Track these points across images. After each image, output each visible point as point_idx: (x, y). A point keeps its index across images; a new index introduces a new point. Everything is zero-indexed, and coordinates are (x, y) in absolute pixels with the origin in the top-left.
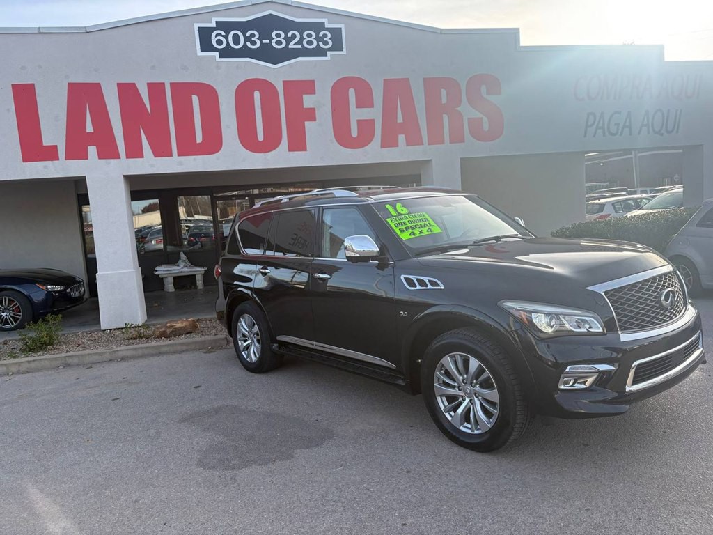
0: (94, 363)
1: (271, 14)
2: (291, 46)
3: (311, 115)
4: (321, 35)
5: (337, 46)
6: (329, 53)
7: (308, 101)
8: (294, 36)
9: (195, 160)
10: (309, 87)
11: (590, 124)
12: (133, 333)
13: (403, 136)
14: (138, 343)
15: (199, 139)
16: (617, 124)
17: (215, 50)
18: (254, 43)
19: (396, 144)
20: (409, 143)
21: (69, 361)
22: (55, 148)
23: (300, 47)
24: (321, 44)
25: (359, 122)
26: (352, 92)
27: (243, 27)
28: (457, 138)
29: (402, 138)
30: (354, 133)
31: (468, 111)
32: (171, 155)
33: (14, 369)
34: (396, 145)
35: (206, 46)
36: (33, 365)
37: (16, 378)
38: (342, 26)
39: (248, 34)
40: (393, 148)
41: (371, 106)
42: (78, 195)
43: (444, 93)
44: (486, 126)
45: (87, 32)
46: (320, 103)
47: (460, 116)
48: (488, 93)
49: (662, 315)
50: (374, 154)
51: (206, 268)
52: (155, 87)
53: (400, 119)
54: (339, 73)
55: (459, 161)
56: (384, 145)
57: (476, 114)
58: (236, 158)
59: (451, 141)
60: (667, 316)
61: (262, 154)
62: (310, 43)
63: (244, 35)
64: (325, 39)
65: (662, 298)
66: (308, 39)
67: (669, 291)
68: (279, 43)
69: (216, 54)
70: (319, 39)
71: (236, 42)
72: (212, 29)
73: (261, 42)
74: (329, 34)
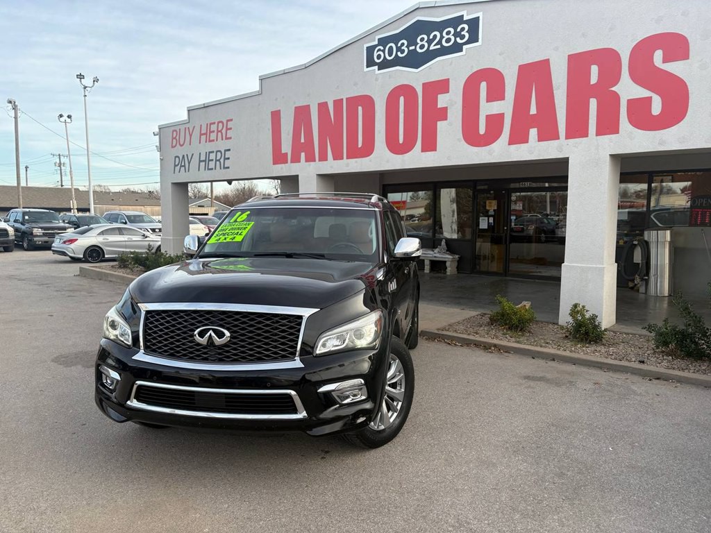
1: (418, 20)
2: (432, 48)
3: (443, 114)
4: (459, 30)
5: (474, 38)
7: (442, 101)
8: (435, 36)
9: (356, 162)
10: (442, 86)
13: (536, 129)
15: (360, 144)
17: (376, 64)
18: (403, 52)
19: (525, 140)
20: (541, 139)
22: (286, 154)
23: (439, 46)
24: (458, 40)
25: (488, 117)
26: (483, 85)
27: (395, 38)
28: (608, 126)
29: (533, 132)
30: (482, 130)
31: (627, 89)
32: (342, 158)
35: (370, 63)
38: (480, 14)
40: (522, 145)
41: (503, 99)
42: (384, 185)
43: (594, 70)
44: (656, 107)
45: (306, 67)
46: (452, 101)
47: (616, 97)
48: (665, 61)
49: (198, 350)
50: (501, 152)
51: (457, 256)
52: (338, 103)
53: (533, 111)
54: (472, 67)
55: (608, 158)
56: (512, 142)
57: (642, 93)
58: (382, 160)
59: (599, 133)
60: (207, 354)
61: (401, 156)
62: (448, 40)
63: (396, 45)
64: (462, 33)
65: (196, 333)
66: (446, 37)
67: (210, 329)
68: (422, 47)
69: (376, 67)
70: (457, 35)
71: (390, 54)
72: (375, 46)
73: (408, 49)
74: (466, 27)
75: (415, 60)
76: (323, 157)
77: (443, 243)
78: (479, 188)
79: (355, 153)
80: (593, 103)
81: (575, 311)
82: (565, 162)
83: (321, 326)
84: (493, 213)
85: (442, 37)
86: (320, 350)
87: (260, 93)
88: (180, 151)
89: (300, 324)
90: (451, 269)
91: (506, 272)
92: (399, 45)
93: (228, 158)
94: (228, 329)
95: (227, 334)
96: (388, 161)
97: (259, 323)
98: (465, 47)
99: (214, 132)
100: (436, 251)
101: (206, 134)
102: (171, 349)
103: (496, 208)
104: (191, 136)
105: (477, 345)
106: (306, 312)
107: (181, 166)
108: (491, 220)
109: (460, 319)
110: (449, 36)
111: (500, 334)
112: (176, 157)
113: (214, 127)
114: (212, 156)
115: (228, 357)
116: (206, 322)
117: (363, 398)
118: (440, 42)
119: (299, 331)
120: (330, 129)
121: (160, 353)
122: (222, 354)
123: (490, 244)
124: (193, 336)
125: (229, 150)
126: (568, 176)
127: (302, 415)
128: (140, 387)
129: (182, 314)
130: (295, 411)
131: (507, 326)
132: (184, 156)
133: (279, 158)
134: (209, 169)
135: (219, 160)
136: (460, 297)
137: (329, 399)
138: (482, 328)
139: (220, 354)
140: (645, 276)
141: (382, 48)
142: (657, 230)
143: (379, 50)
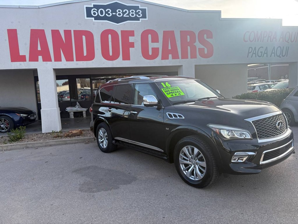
0: (39, 147)
1: (116, 2)
2: (125, 16)
3: (132, 45)
4: (137, 11)
6: (140, 19)
7: (131, 39)
8: (126, 12)
9: (83, 63)
11: (250, 52)
12: (56, 135)
14: (57, 139)
15: (85, 54)
16: (261, 52)
17: (92, 17)
18: (109, 14)
21: (28, 146)
22: (25, 56)
23: (128, 16)
24: (137, 15)
25: (153, 49)
26: (150, 36)
27: (105, 7)
28: (194, 56)
29: (170, 56)
30: (150, 53)
31: (198, 45)
32: (73, 60)
33: (5, 148)
34: (168, 59)
35: (89, 15)
36: (13, 147)
37: (6, 152)
38: (146, 8)
39: (107, 10)
40: (166, 60)
41: (158, 42)
43: (188, 37)
44: (206, 52)
45: (39, 8)
46: (136, 40)
47: (195, 47)
48: (207, 38)
50: (158, 62)
52: (67, 32)
53: (170, 48)
55: (194, 66)
56: (163, 58)
57: (202, 47)
58: (101, 62)
59: (191, 58)
61: (111, 61)
62: (133, 15)
64: (139, 13)
66: (132, 13)
68: (119, 14)
70: (136, 13)
71: (102, 13)
72: (92, 8)
73: (112, 14)
74: (141, 11)
80: (189, 47)
82: (181, 66)
96: (104, 63)
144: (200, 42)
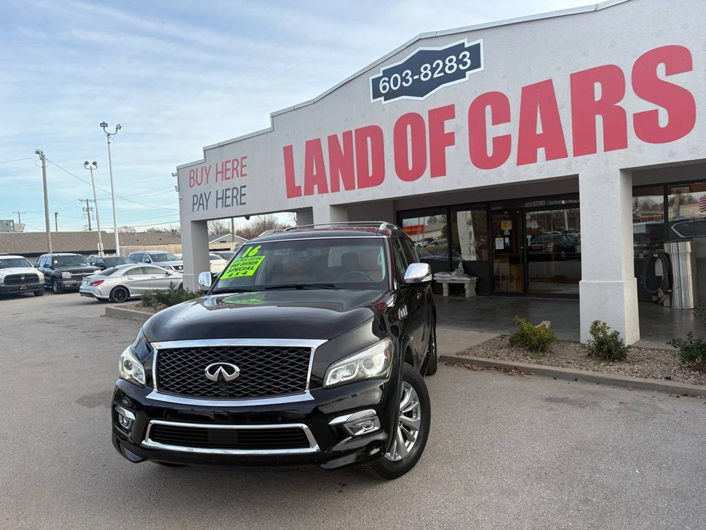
1: (421, 51)
2: (436, 76)
3: (450, 139)
4: (460, 57)
5: (476, 64)
7: (449, 126)
8: (438, 65)
9: (368, 191)
10: (449, 112)
13: (543, 148)
15: (371, 173)
17: (381, 95)
18: (407, 81)
20: (549, 157)
22: (300, 187)
23: (442, 74)
24: (461, 66)
25: (495, 140)
26: (488, 109)
27: (399, 69)
28: (616, 140)
29: (541, 152)
30: (490, 153)
31: (633, 104)
32: (354, 188)
34: (534, 160)
35: (377, 94)
38: (480, 41)
40: (530, 165)
41: (508, 120)
42: (398, 212)
43: (598, 87)
44: (663, 120)
45: (315, 102)
46: (458, 126)
48: (668, 73)
49: (209, 387)
50: (510, 173)
51: (475, 278)
52: (347, 135)
53: (539, 130)
54: (476, 92)
55: (618, 173)
56: (521, 161)
57: (647, 106)
58: (393, 187)
59: (607, 148)
60: (219, 390)
61: (411, 182)
62: (451, 68)
63: (401, 76)
64: (464, 60)
65: (206, 369)
66: (449, 64)
67: (220, 365)
68: (426, 75)
69: (382, 98)
70: (459, 62)
71: (395, 84)
72: (380, 78)
73: (413, 78)
74: (468, 54)
75: (420, 89)
76: (336, 188)
77: (460, 265)
78: (493, 209)
79: (366, 182)
80: (599, 120)
81: (596, 328)
82: (575, 179)
83: (330, 357)
84: (508, 234)
85: (445, 65)
86: (329, 382)
87: (272, 130)
88: (198, 190)
89: (309, 356)
90: (469, 291)
91: (525, 292)
92: (404, 75)
93: (244, 195)
94: (238, 365)
95: (237, 369)
96: (398, 188)
97: (268, 357)
98: (468, 73)
99: (229, 169)
100: (454, 273)
101: (222, 172)
102: (184, 386)
103: (511, 228)
104: (207, 175)
105: (497, 368)
106: (314, 344)
107: (200, 204)
108: (507, 240)
109: (479, 342)
110: (451, 63)
111: (520, 356)
112: (194, 196)
113: (229, 166)
114: (229, 193)
115: (239, 393)
116: (216, 358)
117: (376, 428)
118: (443, 70)
119: (308, 363)
120: (341, 161)
121: (173, 391)
122: (232, 390)
123: (508, 264)
124: (203, 373)
125: (245, 186)
126: (578, 193)
127: (315, 448)
128: (154, 425)
129: (193, 351)
130: (307, 445)
131: (527, 348)
132: (201, 195)
133: (293, 191)
134: (226, 206)
135: (236, 197)
136: (479, 319)
137: (341, 431)
138: (502, 351)
139: (231, 390)
140: (668, 289)
141: (387, 79)
142: (677, 242)
143: (384, 81)
144: (641, 92)
